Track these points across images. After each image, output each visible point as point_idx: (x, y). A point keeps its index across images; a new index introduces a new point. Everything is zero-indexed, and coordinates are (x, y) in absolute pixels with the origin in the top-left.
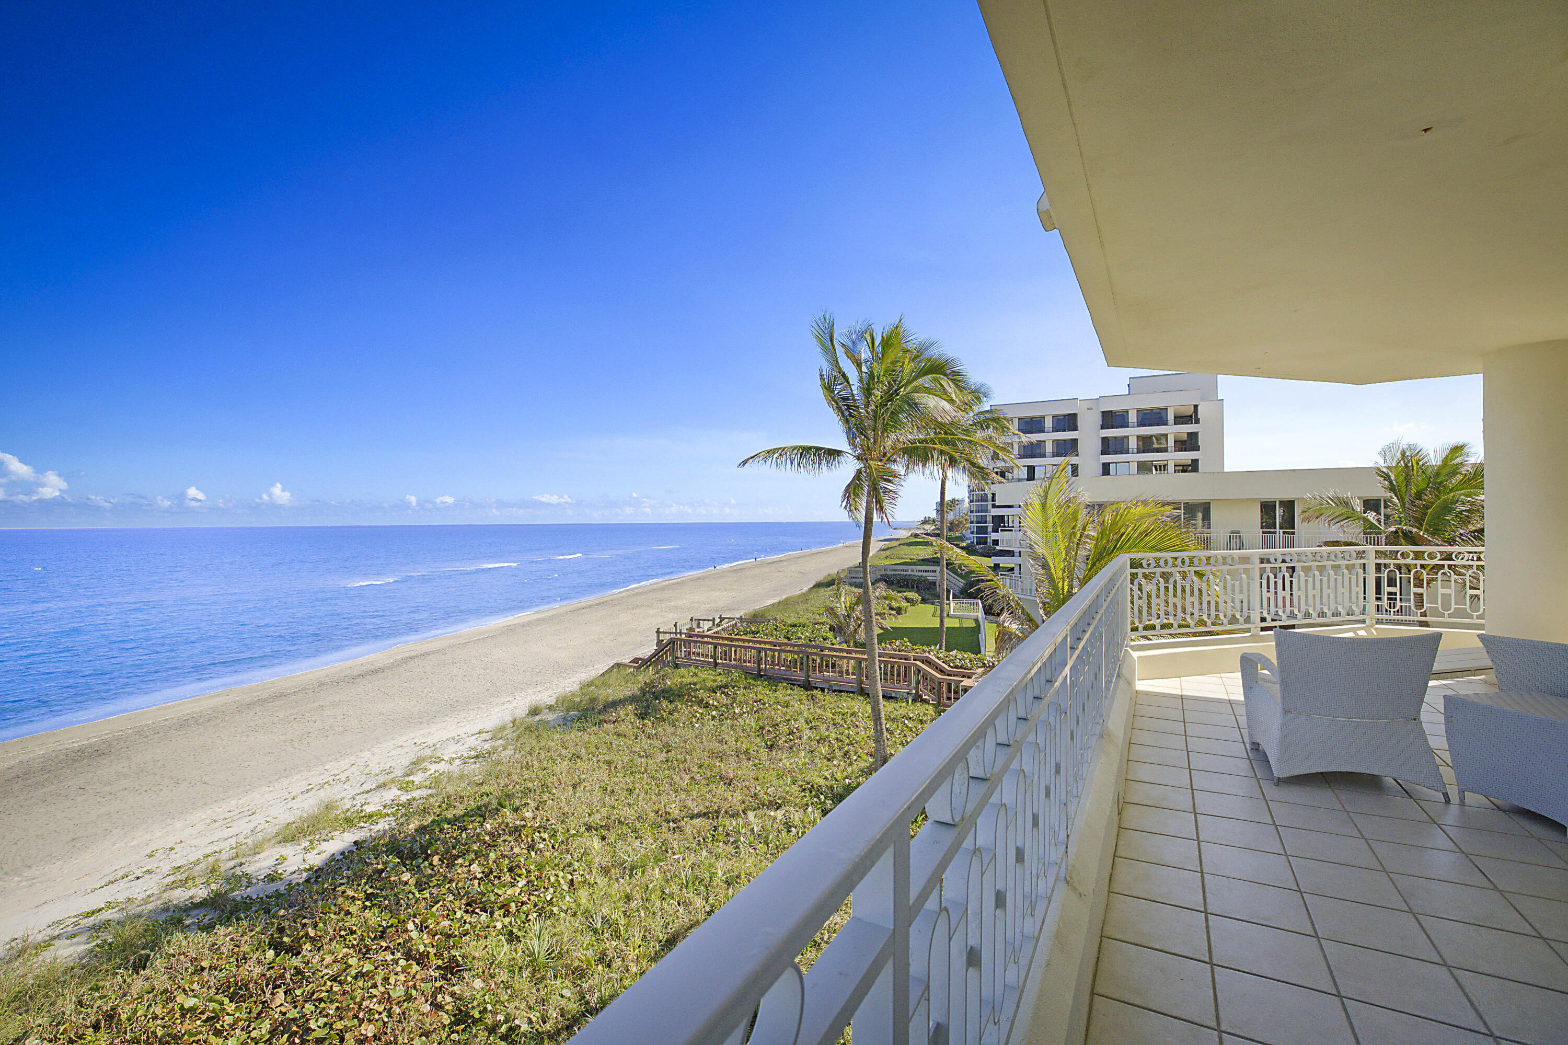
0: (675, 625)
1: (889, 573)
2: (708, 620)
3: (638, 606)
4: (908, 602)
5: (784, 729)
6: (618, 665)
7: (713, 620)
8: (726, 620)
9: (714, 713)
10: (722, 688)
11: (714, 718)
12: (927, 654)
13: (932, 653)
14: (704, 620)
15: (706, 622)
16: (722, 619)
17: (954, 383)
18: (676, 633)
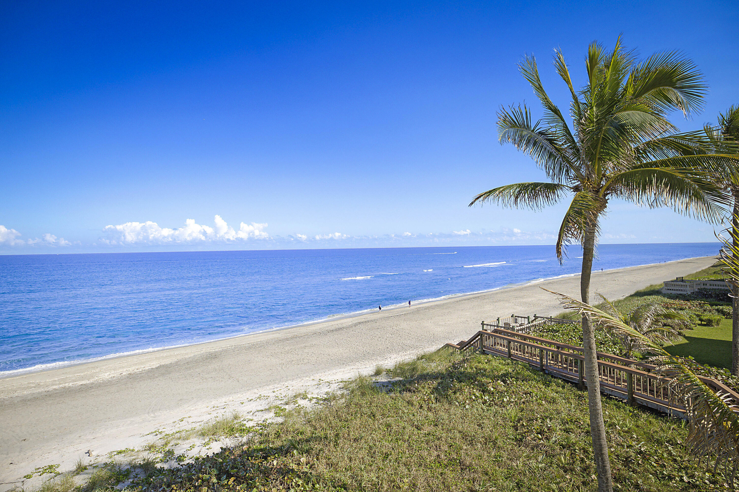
0: (498, 320)
1: (708, 287)
2: (525, 318)
3: (500, 301)
4: (724, 315)
5: (536, 425)
6: (448, 345)
7: (528, 318)
8: (539, 319)
9: (487, 398)
10: (504, 377)
11: (484, 403)
12: (713, 378)
13: (719, 378)
14: (522, 317)
15: (523, 319)
16: (536, 317)
17: (682, 92)
18: (498, 326)
